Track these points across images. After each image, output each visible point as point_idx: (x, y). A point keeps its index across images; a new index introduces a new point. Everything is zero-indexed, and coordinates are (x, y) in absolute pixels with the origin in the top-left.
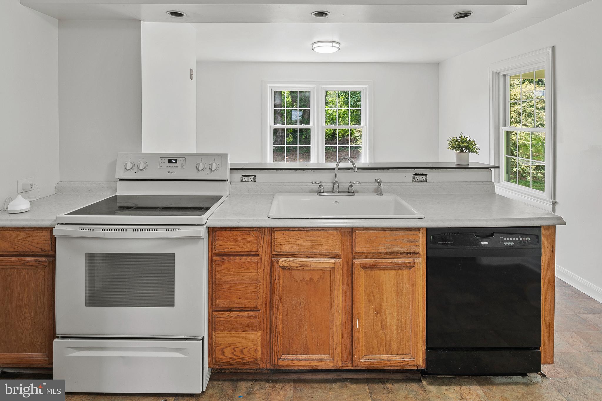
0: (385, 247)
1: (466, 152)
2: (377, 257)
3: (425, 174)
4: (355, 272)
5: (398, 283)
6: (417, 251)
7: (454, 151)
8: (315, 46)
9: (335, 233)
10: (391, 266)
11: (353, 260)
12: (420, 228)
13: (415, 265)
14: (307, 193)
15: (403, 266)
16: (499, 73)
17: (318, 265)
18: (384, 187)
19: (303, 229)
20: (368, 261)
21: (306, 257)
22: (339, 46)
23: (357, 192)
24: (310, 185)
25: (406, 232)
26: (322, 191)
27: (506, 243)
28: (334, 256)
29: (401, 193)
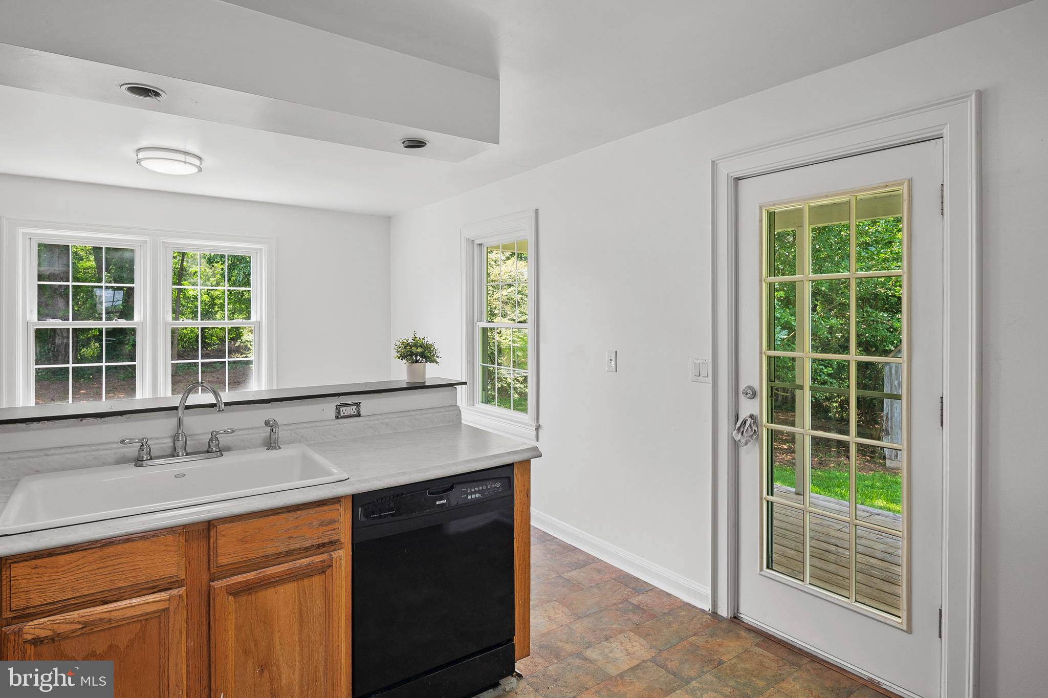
0: (277, 544)
1: (421, 362)
2: (261, 566)
3: (357, 403)
4: (214, 606)
5: (302, 602)
6: (335, 538)
7: (404, 361)
8: (142, 155)
9: (170, 538)
10: (288, 576)
11: (210, 583)
12: (341, 497)
13: (331, 564)
14: (110, 464)
15: (310, 570)
16: (473, 241)
17: (130, 613)
18: (282, 433)
19: (89, 545)
20: (242, 578)
21: (98, 603)
22: (201, 164)
23: (228, 449)
24: (118, 448)
25: (316, 509)
26: (147, 457)
27: (469, 497)
28: (167, 586)
29: (315, 441)
